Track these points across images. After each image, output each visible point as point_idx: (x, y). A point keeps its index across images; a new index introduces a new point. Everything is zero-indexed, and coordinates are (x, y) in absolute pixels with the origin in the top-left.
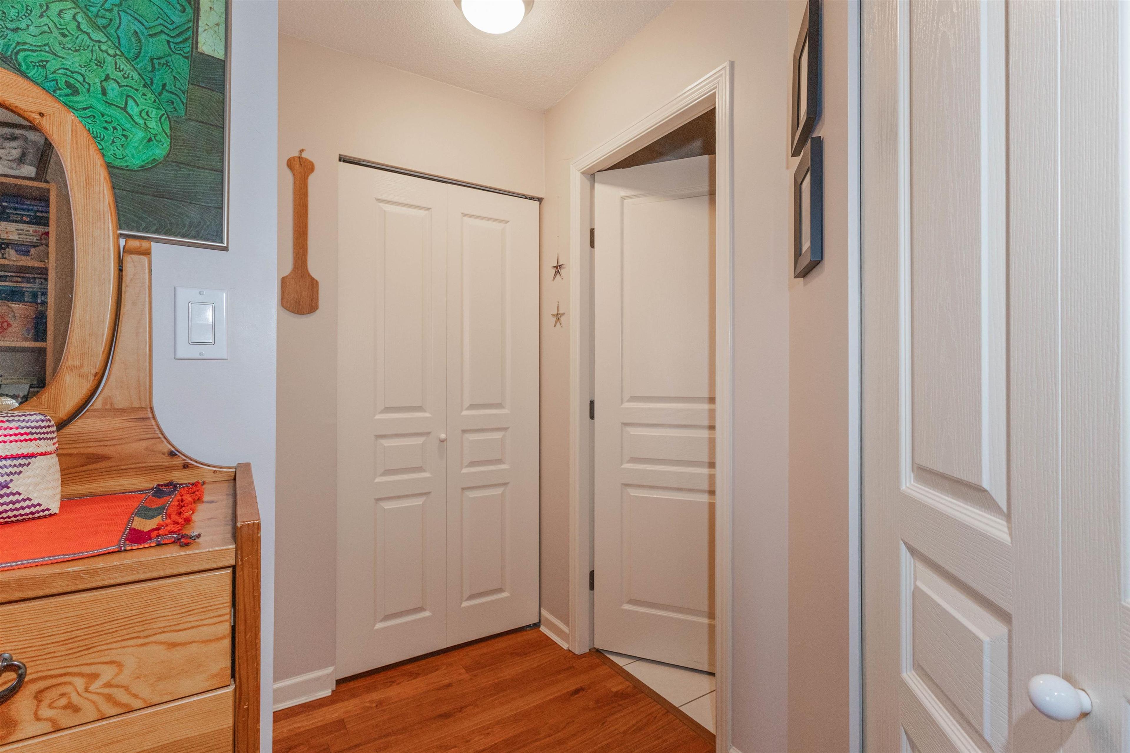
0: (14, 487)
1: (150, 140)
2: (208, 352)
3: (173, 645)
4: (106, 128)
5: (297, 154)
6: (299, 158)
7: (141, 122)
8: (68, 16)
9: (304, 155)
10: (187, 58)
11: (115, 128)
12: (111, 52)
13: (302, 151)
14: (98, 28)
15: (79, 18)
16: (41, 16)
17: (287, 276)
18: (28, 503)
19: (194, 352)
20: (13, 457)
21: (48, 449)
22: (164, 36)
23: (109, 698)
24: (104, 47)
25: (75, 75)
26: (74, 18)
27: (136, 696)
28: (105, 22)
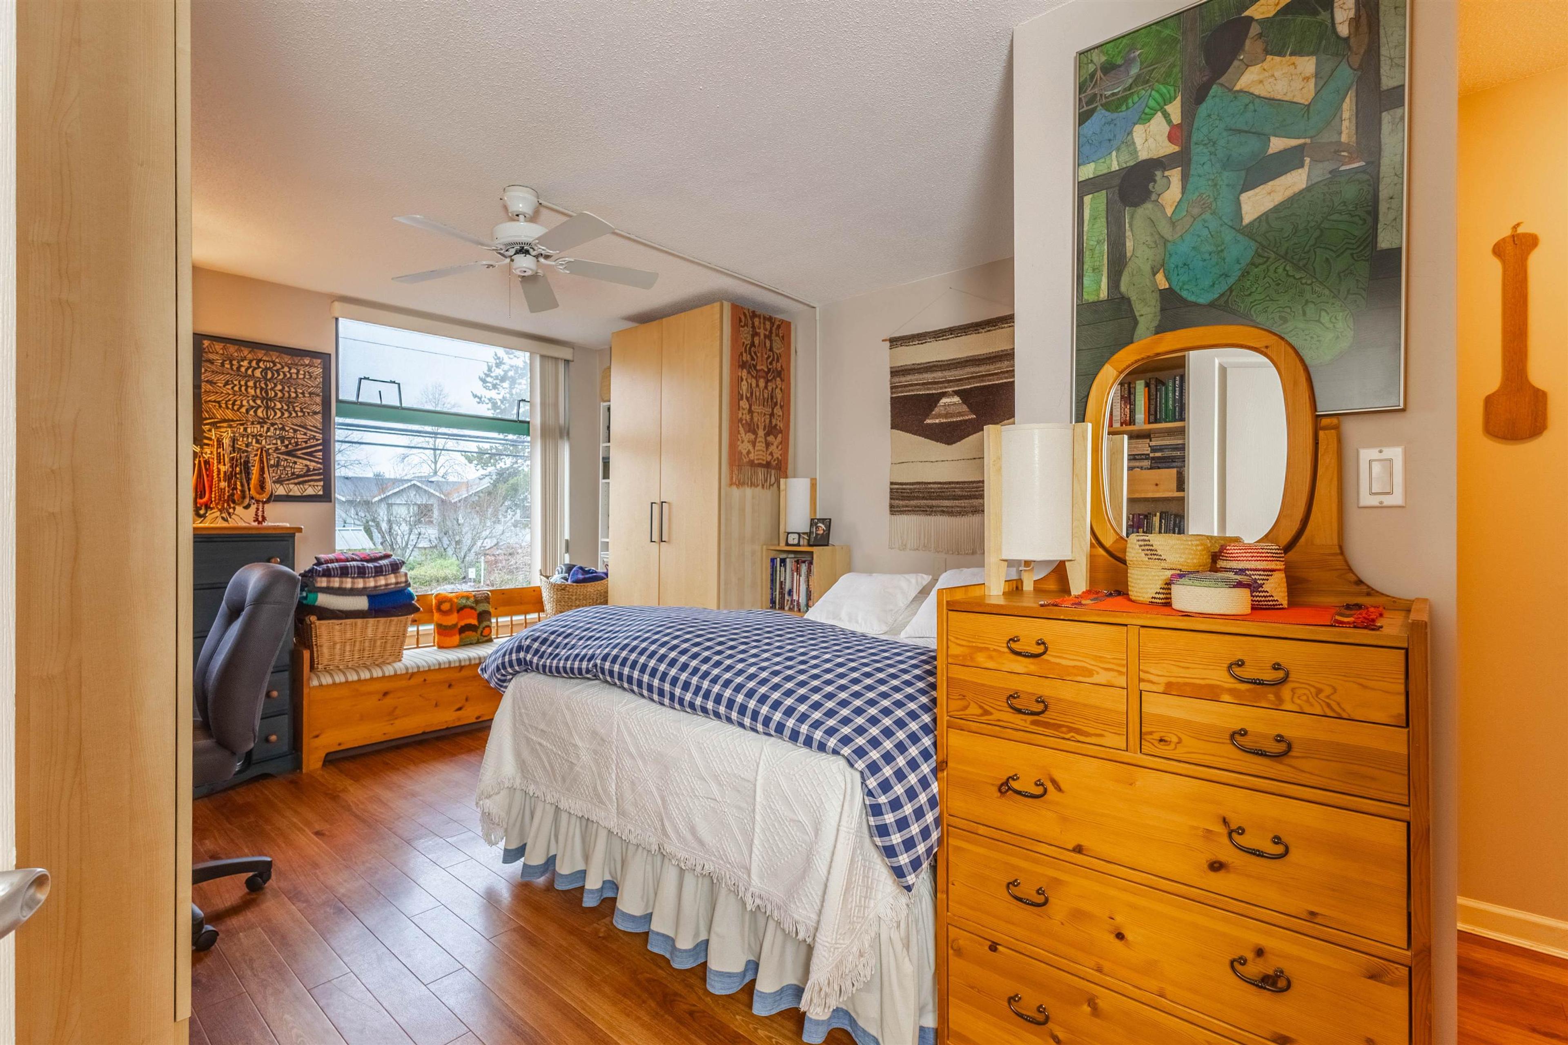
0: (1265, 588)
1: (1338, 337)
2: (1388, 501)
3: (1365, 687)
4: (1306, 340)
5: (1507, 232)
6: (1513, 236)
7: (1331, 326)
8: (1280, 270)
9: (1520, 230)
10: (1367, 260)
11: (1312, 338)
12: (1309, 282)
13: (1515, 227)
14: (1299, 268)
15: (1288, 268)
16: (1265, 278)
17: (1493, 394)
18: (1271, 599)
19: (1374, 501)
20: (1264, 570)
21: (1278, 567)
22: (1349, 252)
23: (1329, 705)
24: (1304, 281)
25: (1286, 310)
26: (1285, 269)
27: (1344, 710)
28: (1305, 261)
